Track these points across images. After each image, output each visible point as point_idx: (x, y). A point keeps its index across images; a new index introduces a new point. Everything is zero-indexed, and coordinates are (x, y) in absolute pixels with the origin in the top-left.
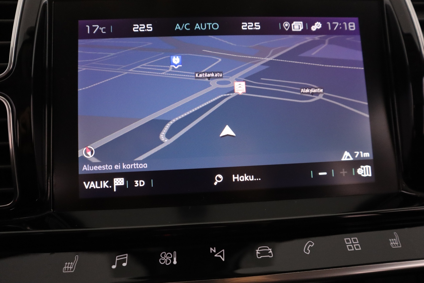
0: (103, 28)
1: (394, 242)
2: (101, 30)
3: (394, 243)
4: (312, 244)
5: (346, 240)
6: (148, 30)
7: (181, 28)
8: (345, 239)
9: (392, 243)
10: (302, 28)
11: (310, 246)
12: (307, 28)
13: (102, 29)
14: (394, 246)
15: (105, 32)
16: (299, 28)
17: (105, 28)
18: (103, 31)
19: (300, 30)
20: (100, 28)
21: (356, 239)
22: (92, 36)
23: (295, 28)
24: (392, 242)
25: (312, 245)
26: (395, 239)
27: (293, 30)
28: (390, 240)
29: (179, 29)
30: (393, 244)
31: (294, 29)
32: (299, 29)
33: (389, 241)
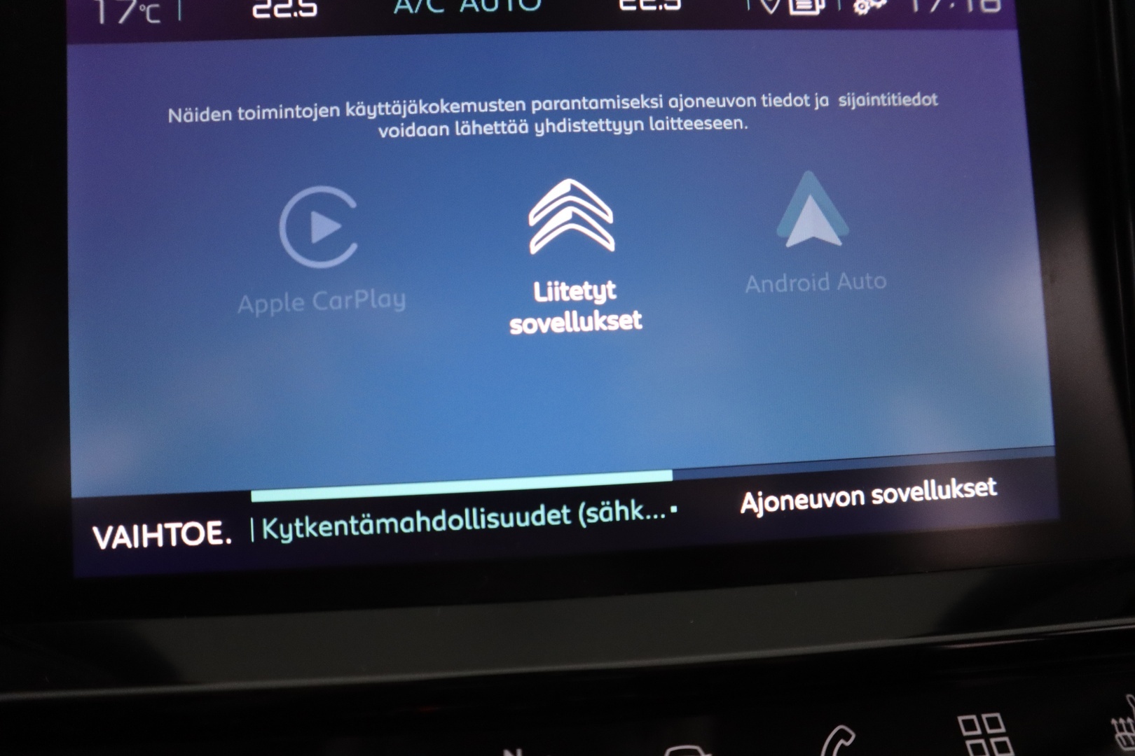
0: (149, 7)
1: (1129, 730)
2: (144, 13)
3: (1126, 733)
4: (847, 737)
5: (964, 721)
6: (303, 14)
7: (414, 8)
8: (960, 719)
9: (1119, 735)
10: (823, 6)
11: (842, 745)
12: (840, 9)
13: (147, 9)
14: (1129, 745)
15: (158, 21)
16: (810, 7)
17: (157, 6)
18: (152, 18)
19: (817, 12)
20: (142, 8)
21: (996, 718)
22: (114, 34)
23: (798, 7)
24: (1121, 730)
25: (847, 740)
26: (1130, 720)
27: (792, 12)
28: (1114, 722)
29: (407, 10)
30: (1125, 737)
31: (795, 8)
32: (813, 9)
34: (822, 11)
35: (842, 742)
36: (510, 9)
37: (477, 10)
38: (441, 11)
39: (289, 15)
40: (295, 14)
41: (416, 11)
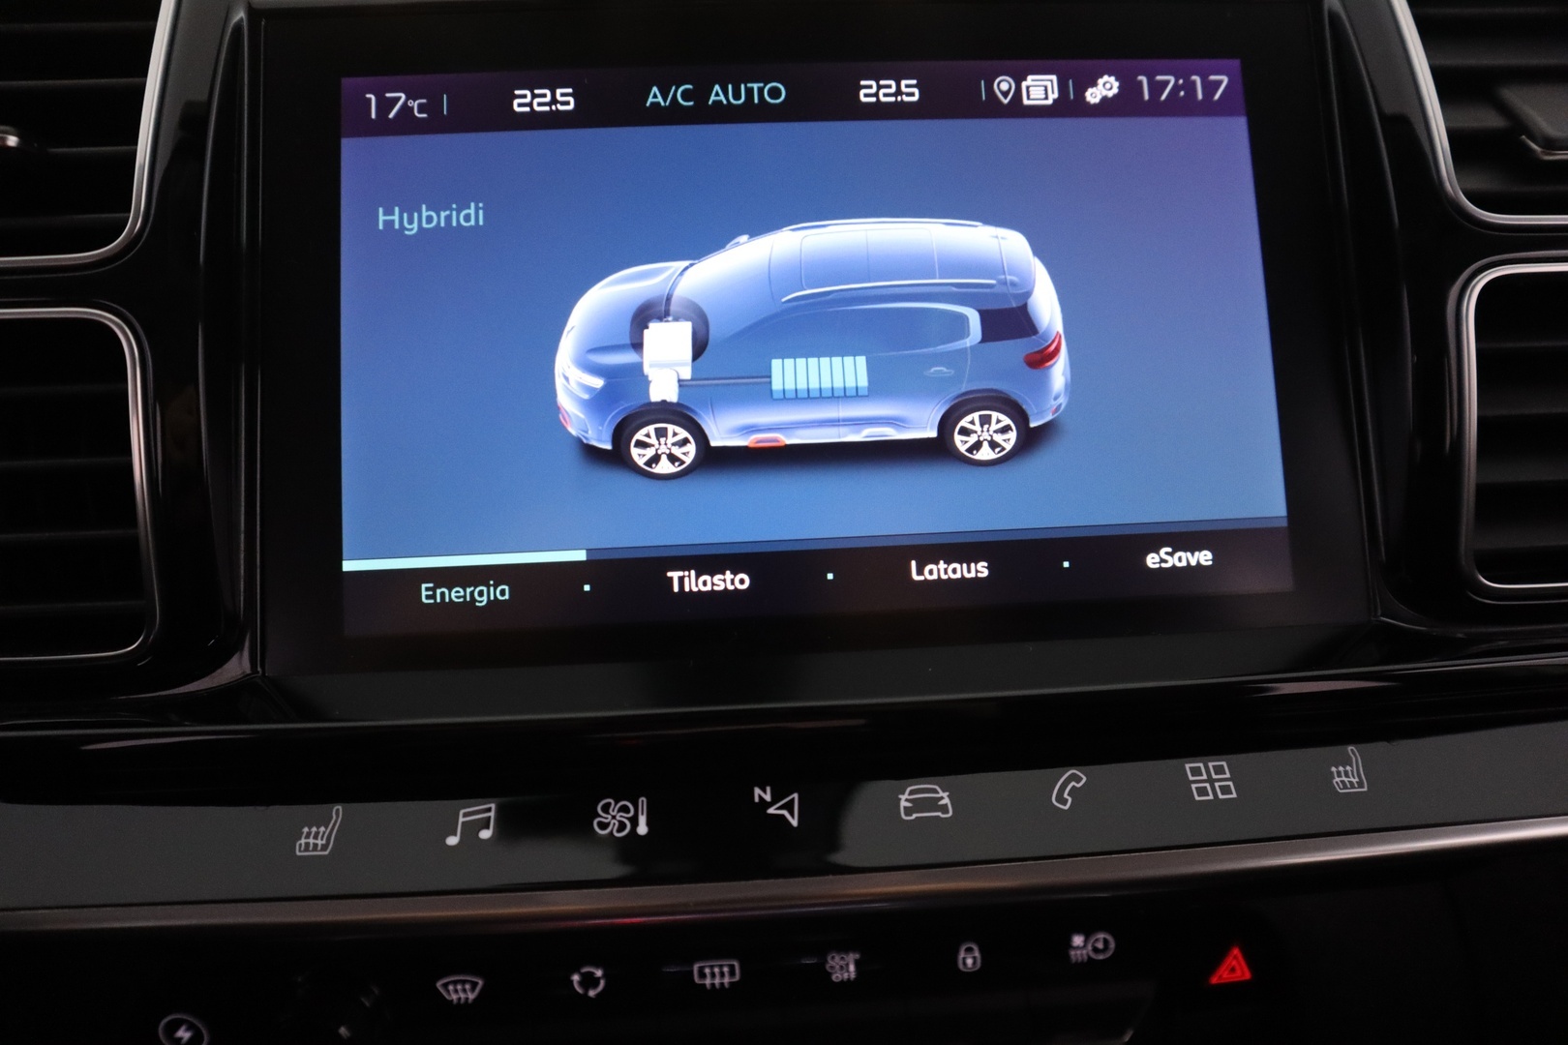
0: (417, 102)
1: (1347, 776)
2: (413, 108)
3: (1344, 778)
4: (1078, 780)
5: (1190, 768)
6: (561, 108)
7: (665, 101)
8: (1188, 766)
9: (1337, 779)
10: (1056, 95)
11: (1074, 786)
12: (1072, 97)
13: (415, 104)
14: (1345, 787)
15: (425, 115)
16: (1044, 96)
17: (424, 101)
18: (419, 112)
19: (1050, 102)
20: (410, 103)
21: (1222, 766)
22: (384, 127)
23: (1031, 97)
24: (1339, 775)
25: (1078, 783)
26: (1348, 768)
27: (1026, 102)
28: (1334, 769)
29: (659, 103)
30: (1342, 782)
31: (1028, 98)
32: (1046, 98)
33: (1332, 773)
34: (1055, 101)
35: (1073, 783)
36: (756, 101)
37: (725, 102)
38: (691, 103)
39: (547, 108)
40: (554, 107)
41: (667, 104)
